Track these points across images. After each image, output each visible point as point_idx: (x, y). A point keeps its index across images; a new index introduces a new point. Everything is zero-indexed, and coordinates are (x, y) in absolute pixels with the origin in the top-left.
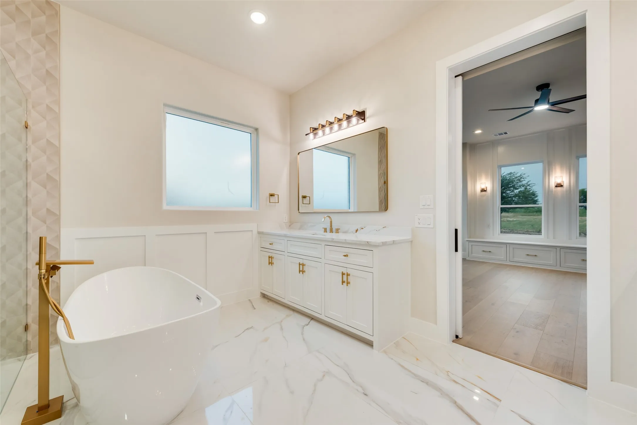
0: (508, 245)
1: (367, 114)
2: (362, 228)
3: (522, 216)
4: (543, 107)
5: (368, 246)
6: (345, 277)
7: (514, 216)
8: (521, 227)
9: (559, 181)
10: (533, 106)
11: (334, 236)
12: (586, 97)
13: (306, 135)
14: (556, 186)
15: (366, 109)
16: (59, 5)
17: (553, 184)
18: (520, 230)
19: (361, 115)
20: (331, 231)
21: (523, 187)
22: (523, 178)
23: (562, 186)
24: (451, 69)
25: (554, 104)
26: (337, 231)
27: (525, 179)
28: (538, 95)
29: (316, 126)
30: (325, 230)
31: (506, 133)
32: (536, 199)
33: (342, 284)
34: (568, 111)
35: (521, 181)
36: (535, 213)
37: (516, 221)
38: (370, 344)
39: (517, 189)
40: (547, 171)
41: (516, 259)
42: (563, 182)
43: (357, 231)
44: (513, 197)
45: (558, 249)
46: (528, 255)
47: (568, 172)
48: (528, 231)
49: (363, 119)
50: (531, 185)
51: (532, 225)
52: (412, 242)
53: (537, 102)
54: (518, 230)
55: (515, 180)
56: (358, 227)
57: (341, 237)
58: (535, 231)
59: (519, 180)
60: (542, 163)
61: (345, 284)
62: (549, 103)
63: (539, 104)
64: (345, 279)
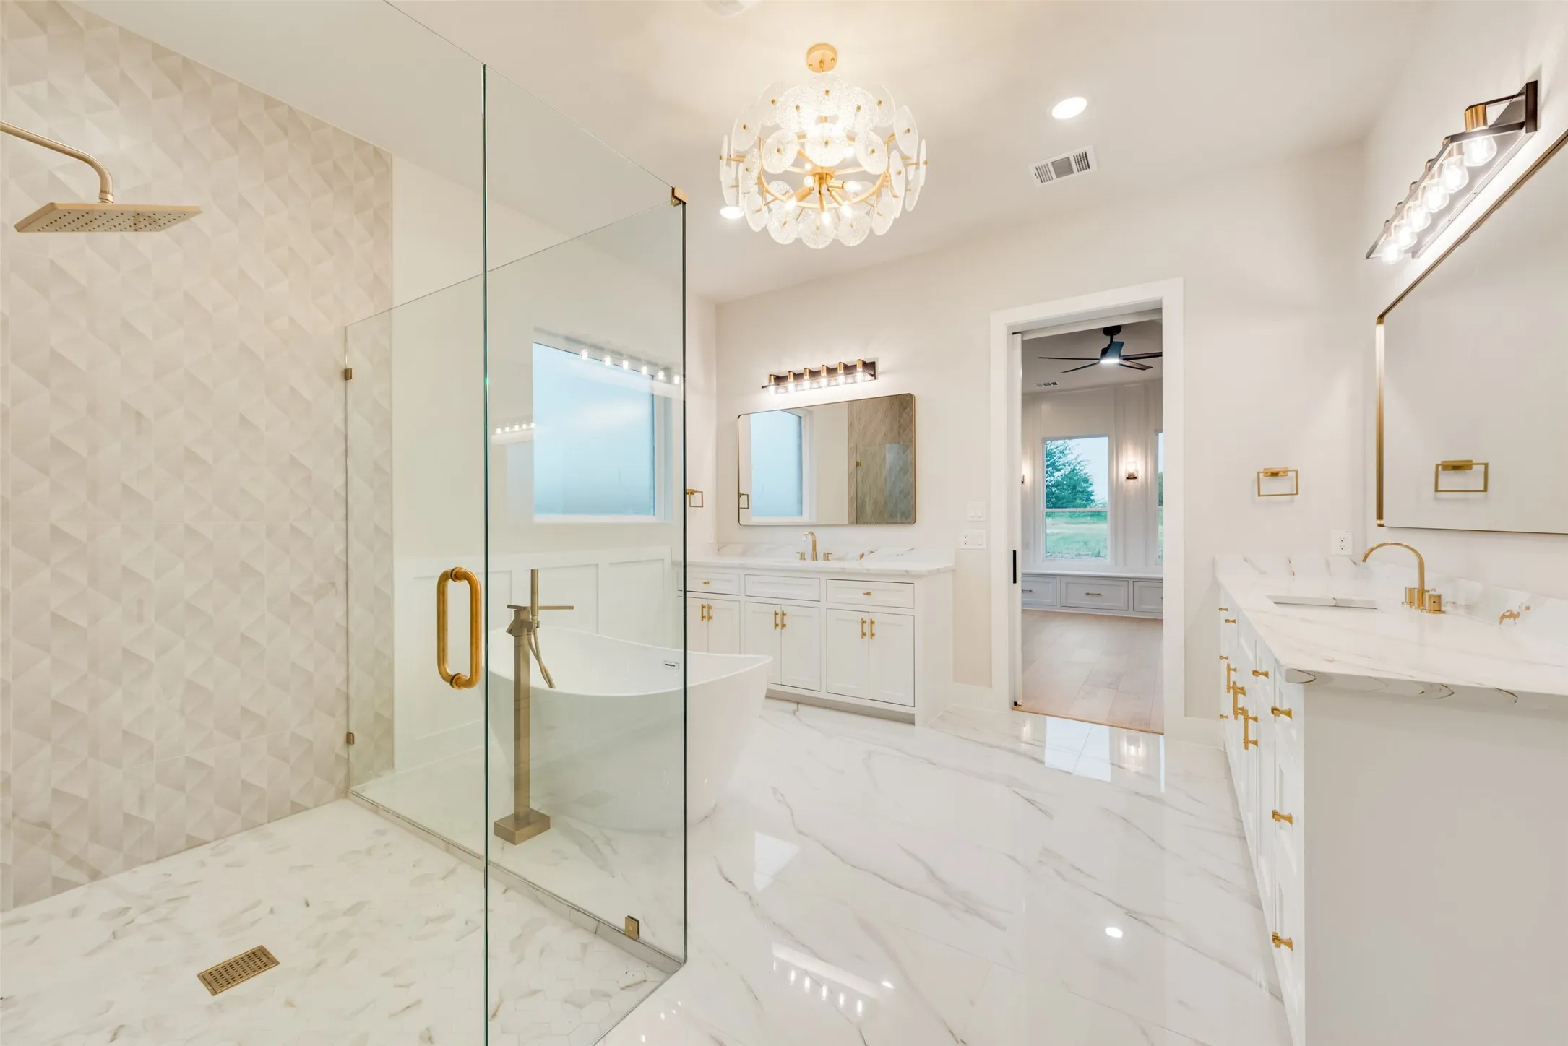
0: (1058, 579)
1: (879, 368)
2: (872, 552)
3: (1067, 523)
4: (1111, 361)
5: (907, 578)
6: (866, 626)
7: (1053, 524)
8: (1066, 546)
9: (1131, 470)
10: (1099, 358)
11: (821, 564)
12: (1161, 356)
13: (763, 387)
14: (1127, 478)
15: (878, 359)
16: (392, 155)
17: (1123, 475)
18: (1066, 553)
19: (870, 366)
20: (815, 557)
21: (1069, 465)
22: (1069, 449)
23: (1135, 478)
24: (1009, 327)
25: (1126, 359)
26: (827, 556)
27: (1072, 451)
28: (1106, 341)
29: (782, 371)
30: (803, 556)
31: (1055, 384)
32: (1089, 490)
33: (863, 638)
34: (1144, 368)
35: (1065, 455)
36: (1089, 518)
37: (1057, 534)
38: (909, 720)
39: (1059, 470)
40: (1115, 453)
41: (1072, 602)
42: (1137, 471)
43: (862, 556)
44: (1053, 486)
45: (1131, 582)
46: (1088, 594)
47: (1144, 459)
48: (1079, 555)
49: (872, 375)
50: (1082, 463)
51: (1086, 543)
52: (954, 571)
53: (1105, 352)
54: (1064, 552)
55: (1055, 452)
56: (865, 550)
57: (834, 565)
58: (1090, 553)
59: (1062, 452)
60: (1107, 438)
61: (866, 637)
62: (1120, 356)
63: (1109, 356)
64: (866, 630)
